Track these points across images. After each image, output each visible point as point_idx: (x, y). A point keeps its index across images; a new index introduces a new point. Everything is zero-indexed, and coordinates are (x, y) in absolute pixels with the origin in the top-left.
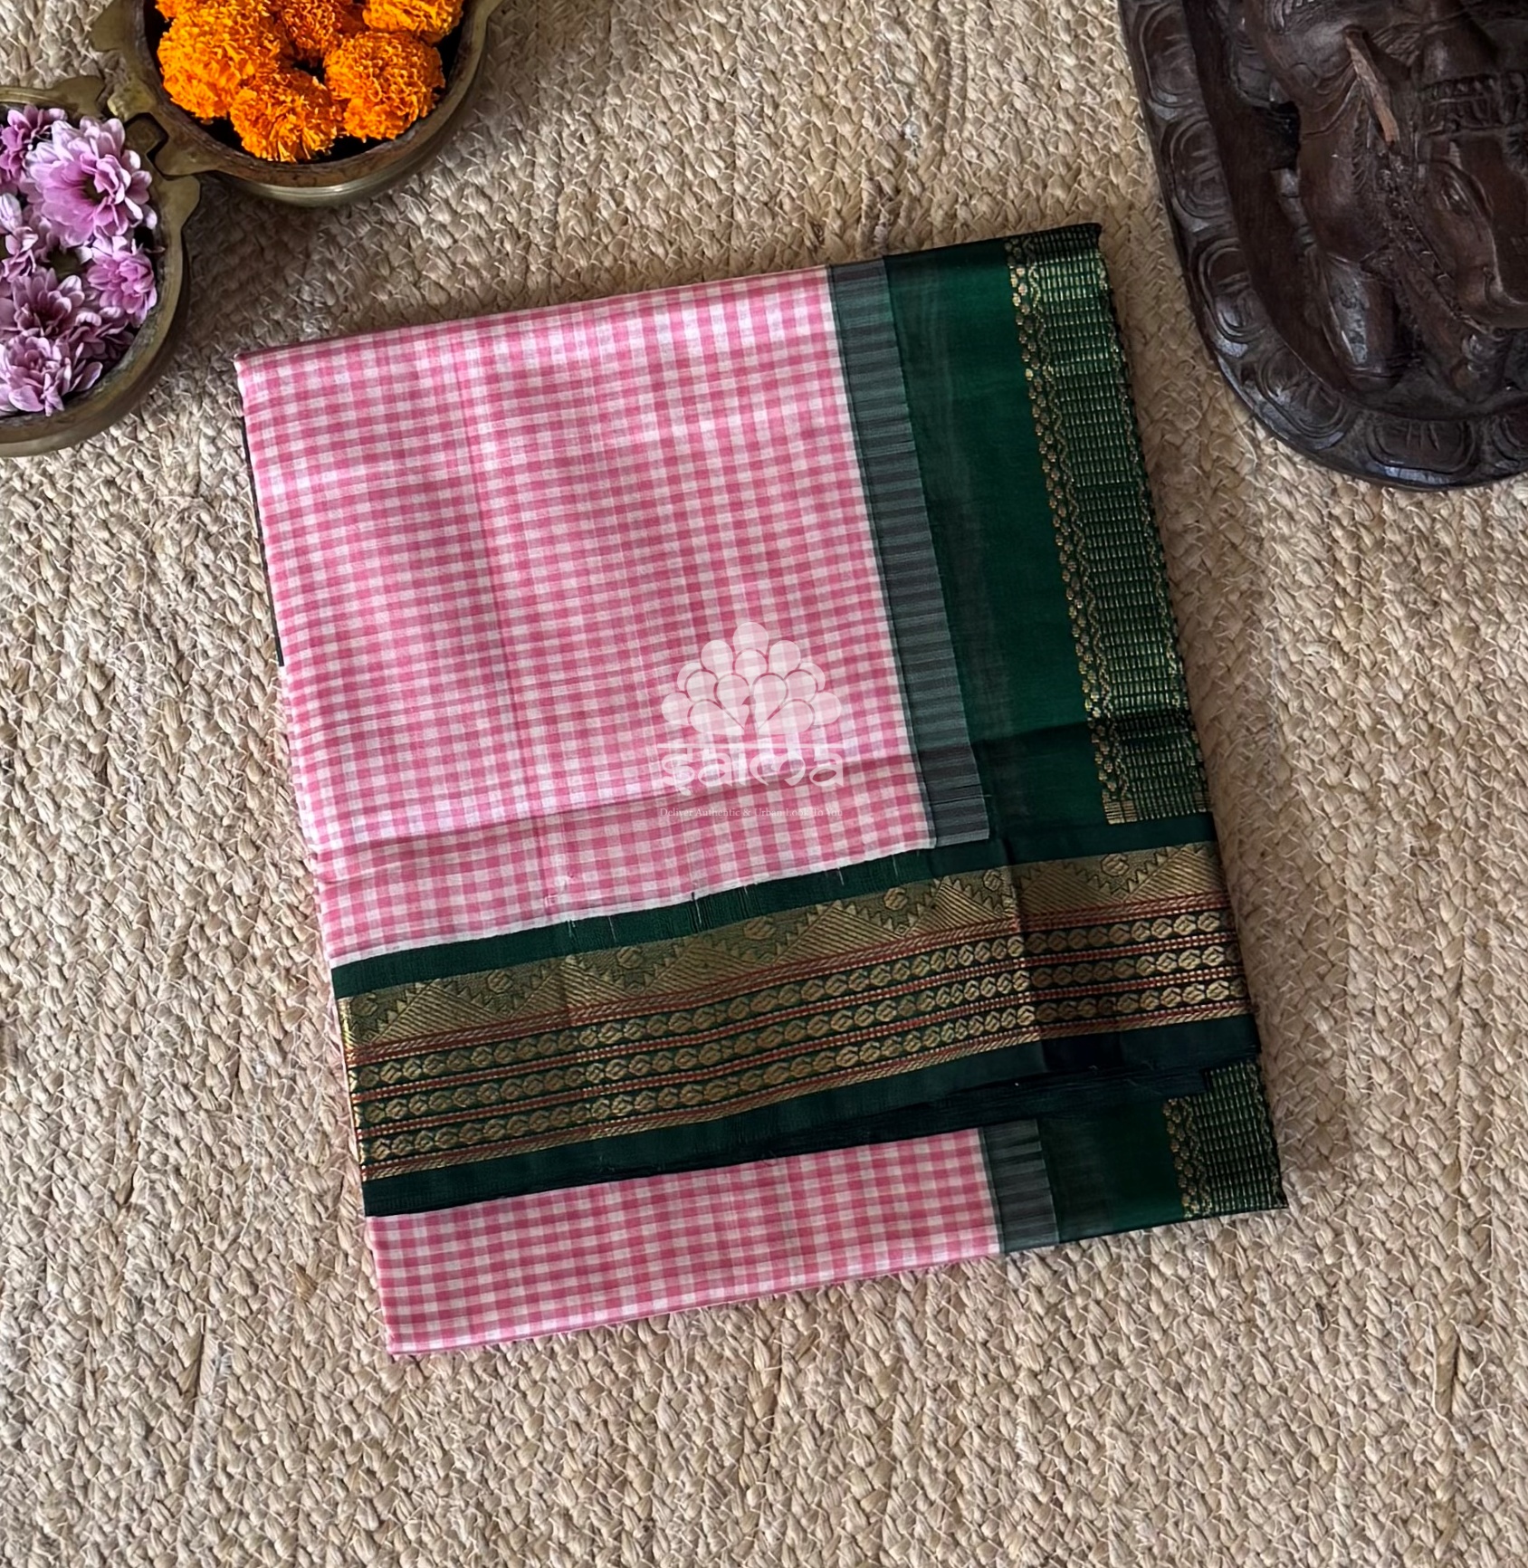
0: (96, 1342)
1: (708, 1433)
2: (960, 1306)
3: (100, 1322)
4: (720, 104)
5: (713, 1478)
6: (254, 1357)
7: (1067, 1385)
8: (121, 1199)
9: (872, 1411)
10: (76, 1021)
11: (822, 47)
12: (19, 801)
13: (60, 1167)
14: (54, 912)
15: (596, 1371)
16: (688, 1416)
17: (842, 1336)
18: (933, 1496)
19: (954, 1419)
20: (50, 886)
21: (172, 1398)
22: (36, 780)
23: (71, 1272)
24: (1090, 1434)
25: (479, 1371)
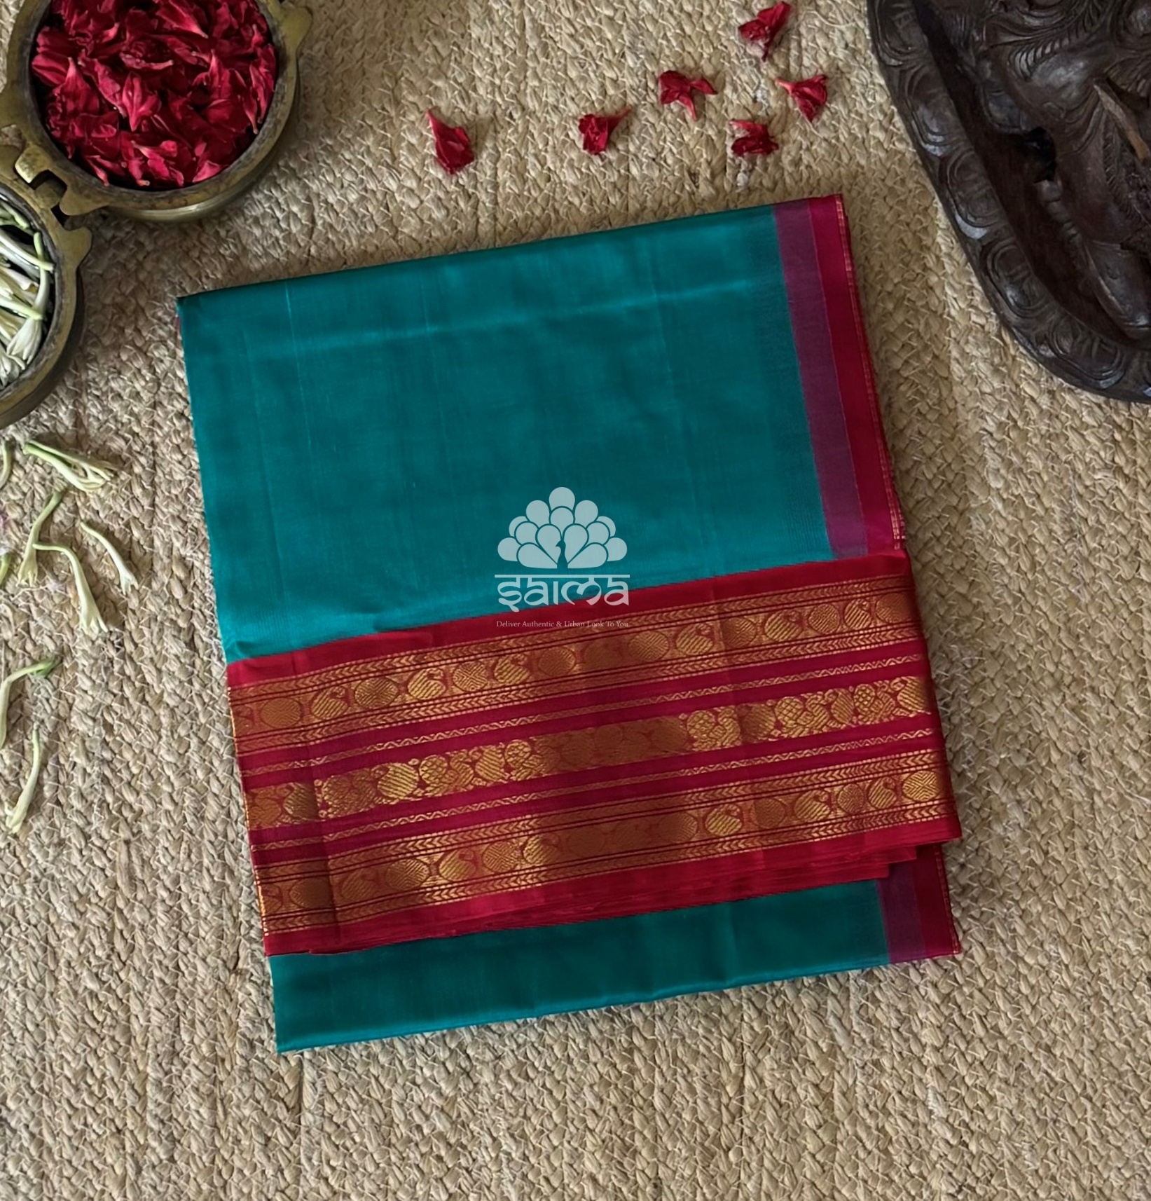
0: (222, 1076)
1: (694, 1111)
2: (876, 1001)
3: (223, 1060)
4: (615, 81)
5: (702, 1145)
6: (342, 1078)
7: (963, 1054)
8: (231, 967)
9: (817, 1086)
10: (187, 834)
11: (688, 30)
12: (129, 670)
13: (183, 945)
14: (162, 752)
15: (603, 1070)
16: (677, 1099)
17: (788, 1032)
18: (869, 1146)
19: (879, 1087)
20: (158, 733)
21: (282, 1113)
22: (142, 653)
23: (198, 1024)
24: (984, 1090)
25: (515, 1076)
